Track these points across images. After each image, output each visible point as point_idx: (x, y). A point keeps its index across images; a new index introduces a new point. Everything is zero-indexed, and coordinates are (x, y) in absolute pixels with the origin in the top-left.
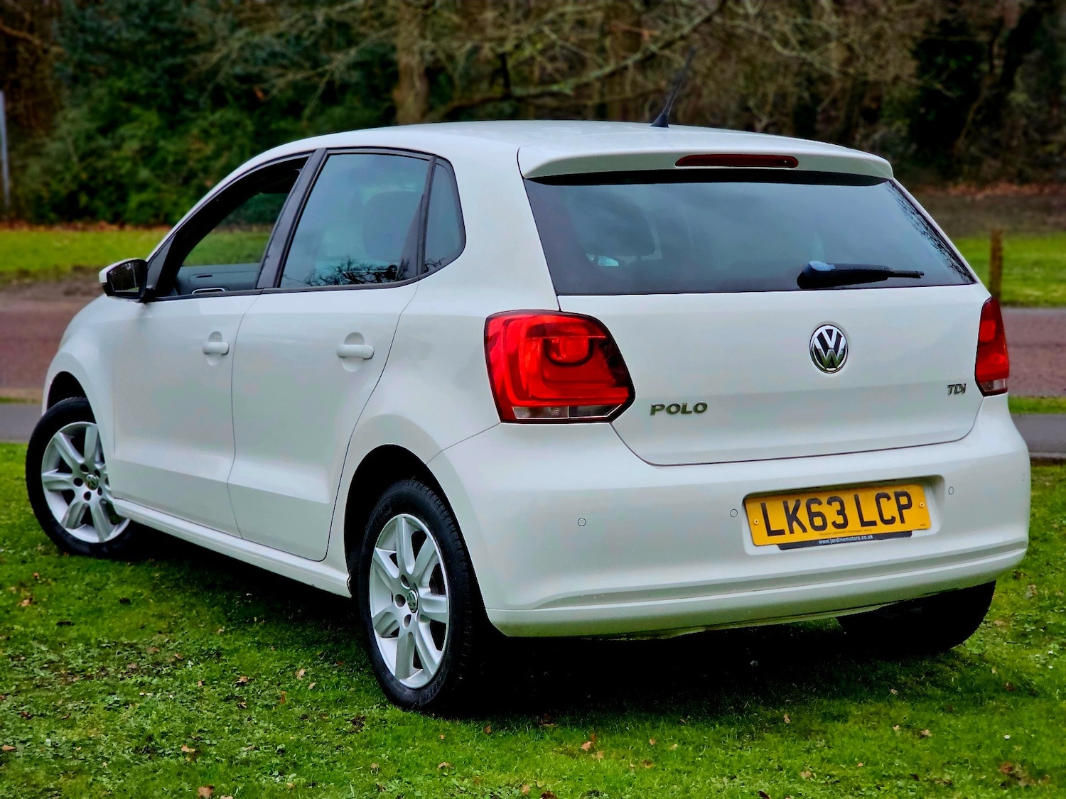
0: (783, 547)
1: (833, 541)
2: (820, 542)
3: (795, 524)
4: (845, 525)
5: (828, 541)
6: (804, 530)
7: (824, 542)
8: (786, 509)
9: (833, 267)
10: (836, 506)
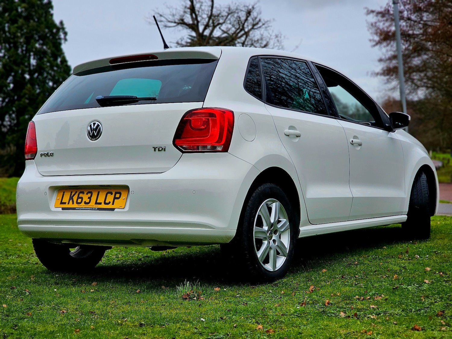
0: (63, 209)
1: (81, 209)
2: (76, 209)
3: (71, 201)
4: (88, 203)
5: (79, 209)
6: (73, 203)
7: (78, 209)
8: (71, 195)
9: (103, 97)
10: (89, 195)
